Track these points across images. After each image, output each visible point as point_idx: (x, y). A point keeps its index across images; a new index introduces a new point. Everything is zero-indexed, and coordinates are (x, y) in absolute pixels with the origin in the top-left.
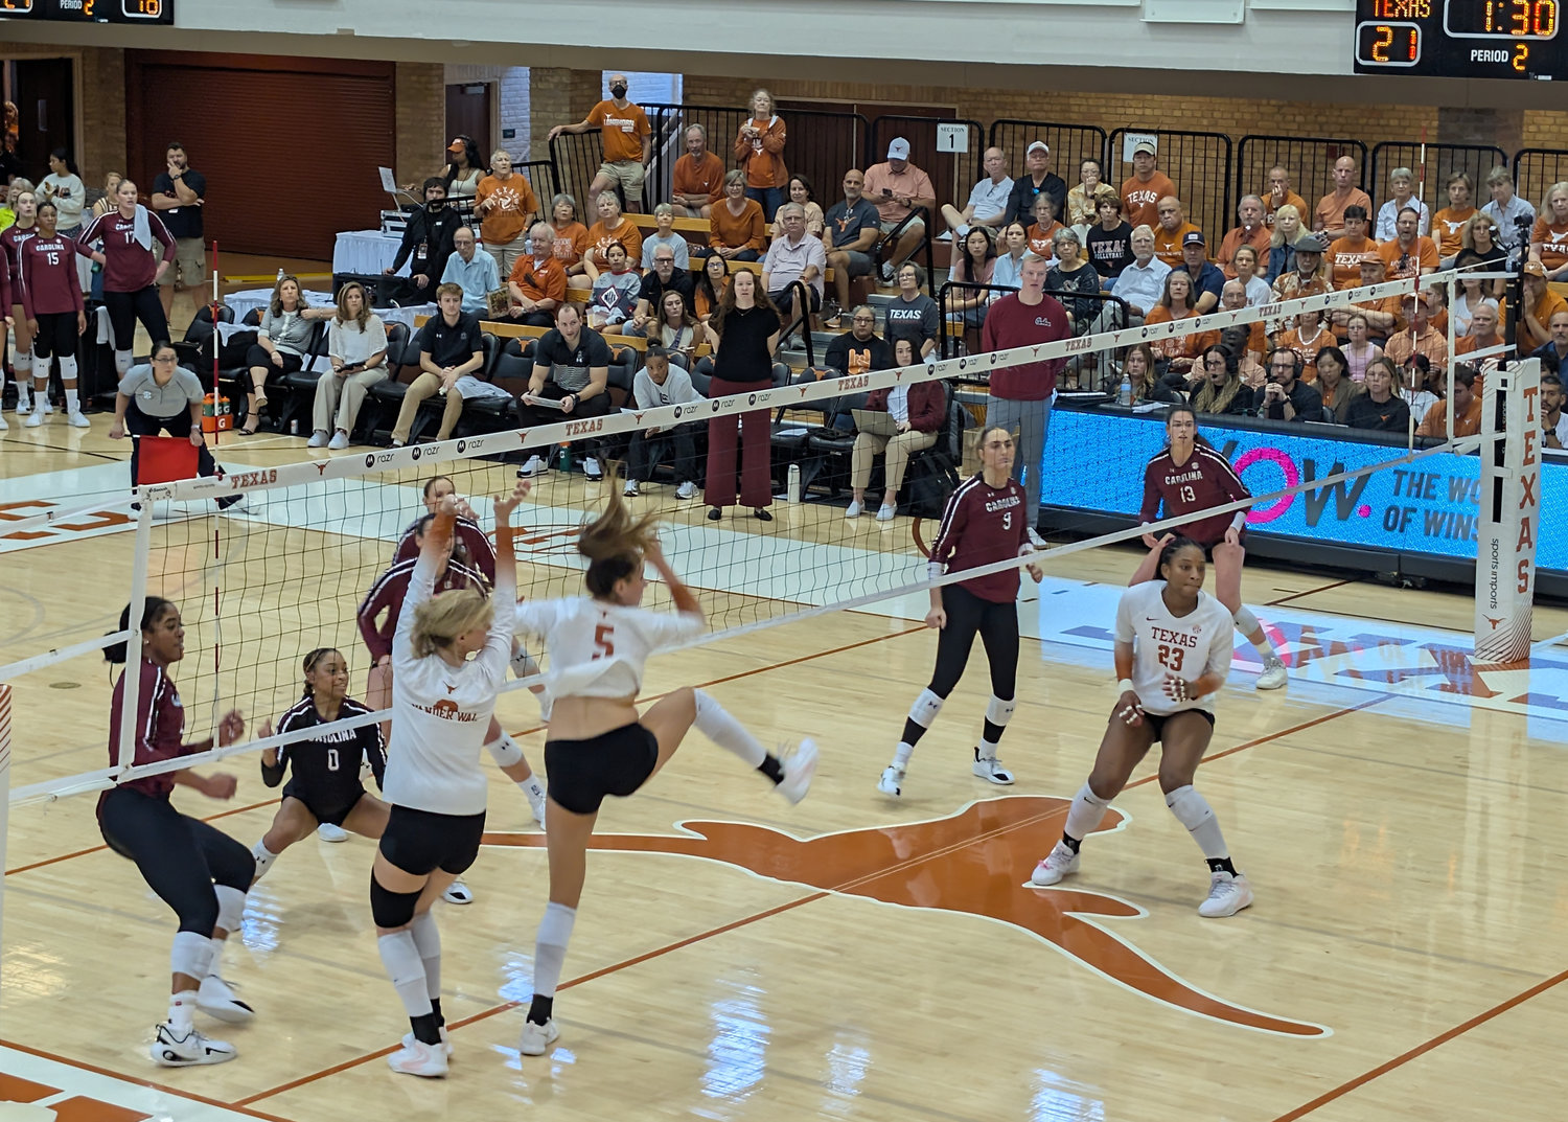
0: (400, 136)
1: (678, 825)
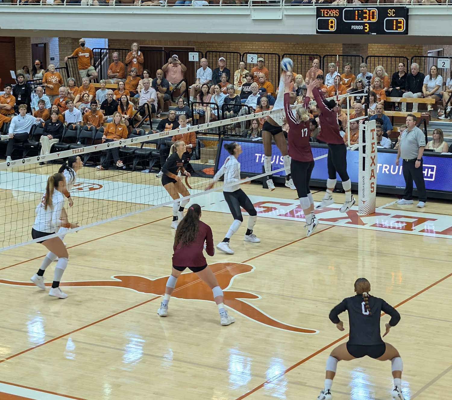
0: (17, 61)
1: (112, 277)
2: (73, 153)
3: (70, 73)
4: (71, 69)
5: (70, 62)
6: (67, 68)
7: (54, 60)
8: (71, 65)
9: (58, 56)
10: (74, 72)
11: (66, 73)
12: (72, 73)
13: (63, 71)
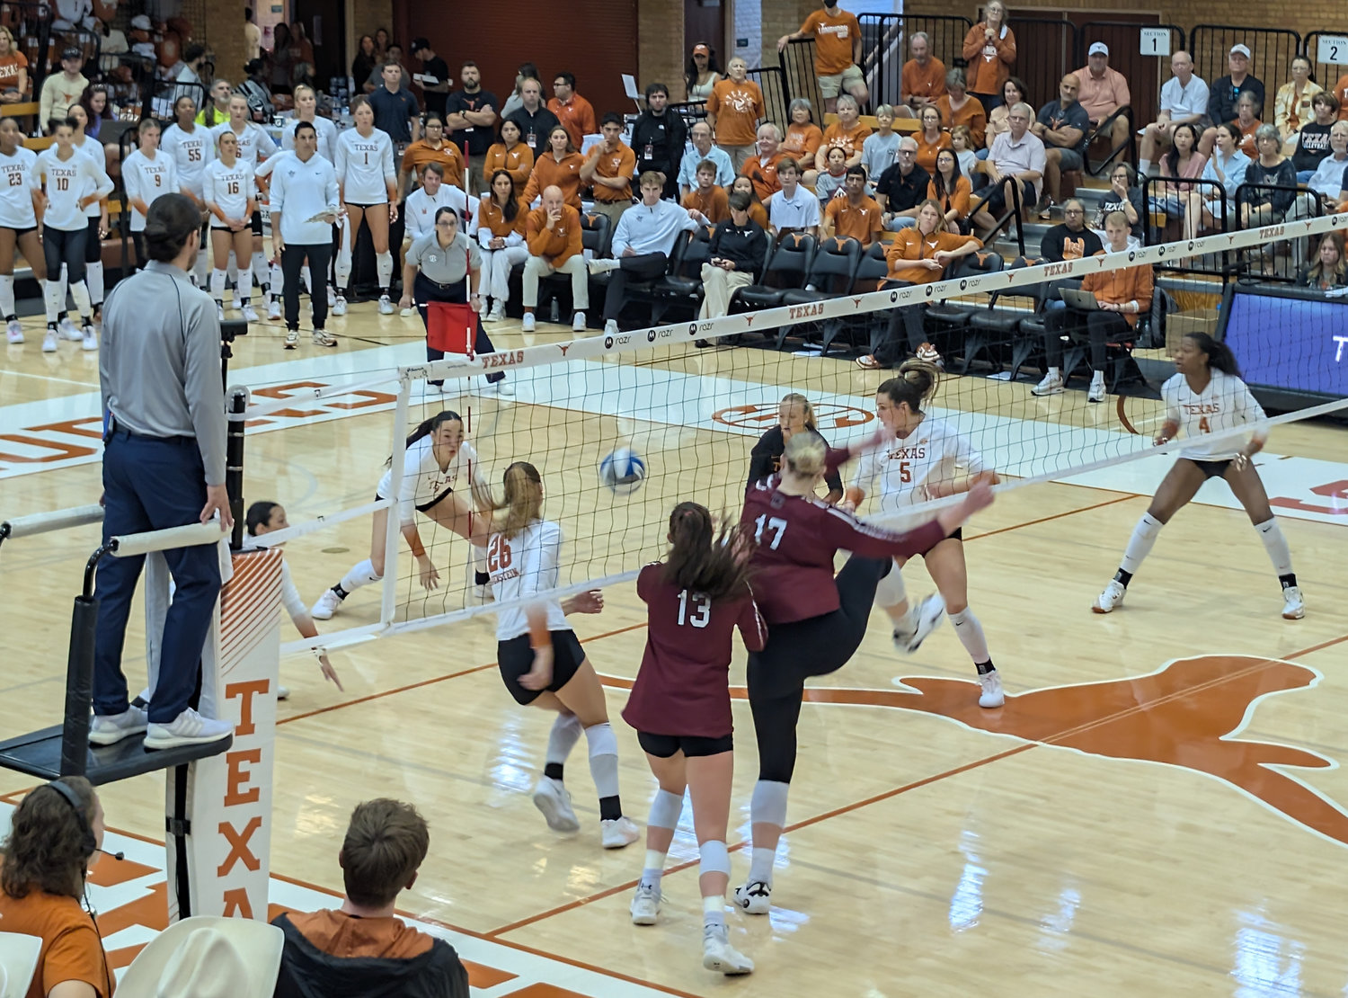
0: (643, 46)
1: (896, 681)
2: (792, 317)
3: (790, 86)
4: (795, 74)
5: (792, 53)
6: (782, 70)
7: (746, 45)
8: (793, 61)
9: (760, 34)
10: (804, 83)
11: (780, 84)
12: (796, 86)
13: (772, 79)
